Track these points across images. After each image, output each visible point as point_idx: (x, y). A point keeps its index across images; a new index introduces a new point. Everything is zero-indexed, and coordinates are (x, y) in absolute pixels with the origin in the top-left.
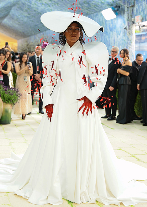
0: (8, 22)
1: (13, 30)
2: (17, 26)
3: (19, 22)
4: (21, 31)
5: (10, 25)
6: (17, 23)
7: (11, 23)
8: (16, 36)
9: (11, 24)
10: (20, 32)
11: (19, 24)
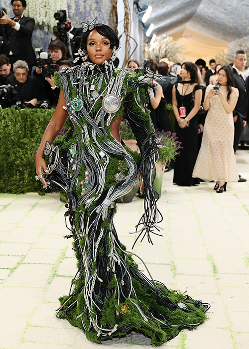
0: (206, 10)
1: (218, 24)
2: (222, 16)
3: (225, 10)
4: (231, 25)
5: (210, 15)
6: (222, 10)
7: (212, 11)
8: (224, 34)
9: (211, 13)
10: (231, 28)
11: (226, 12)
